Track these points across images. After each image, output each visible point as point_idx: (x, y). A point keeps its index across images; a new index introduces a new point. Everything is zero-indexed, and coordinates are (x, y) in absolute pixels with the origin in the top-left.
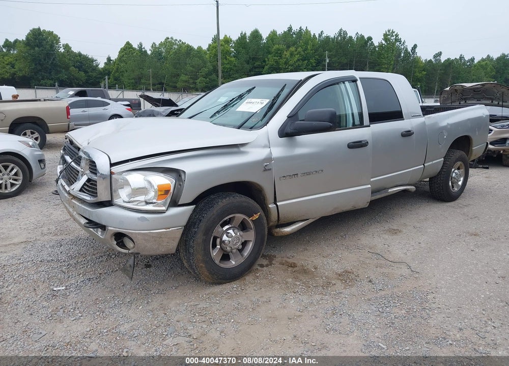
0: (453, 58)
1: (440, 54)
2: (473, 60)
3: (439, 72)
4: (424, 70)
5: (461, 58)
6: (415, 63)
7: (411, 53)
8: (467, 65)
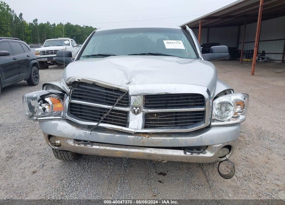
0: (44, 23)
1: (36, 20)
2: (54, 25)
3: (38, 30)
4: (30, 29)
5: (48, 23)
6: (23, 24)
7: (19, 18)
8: (52, 27)
